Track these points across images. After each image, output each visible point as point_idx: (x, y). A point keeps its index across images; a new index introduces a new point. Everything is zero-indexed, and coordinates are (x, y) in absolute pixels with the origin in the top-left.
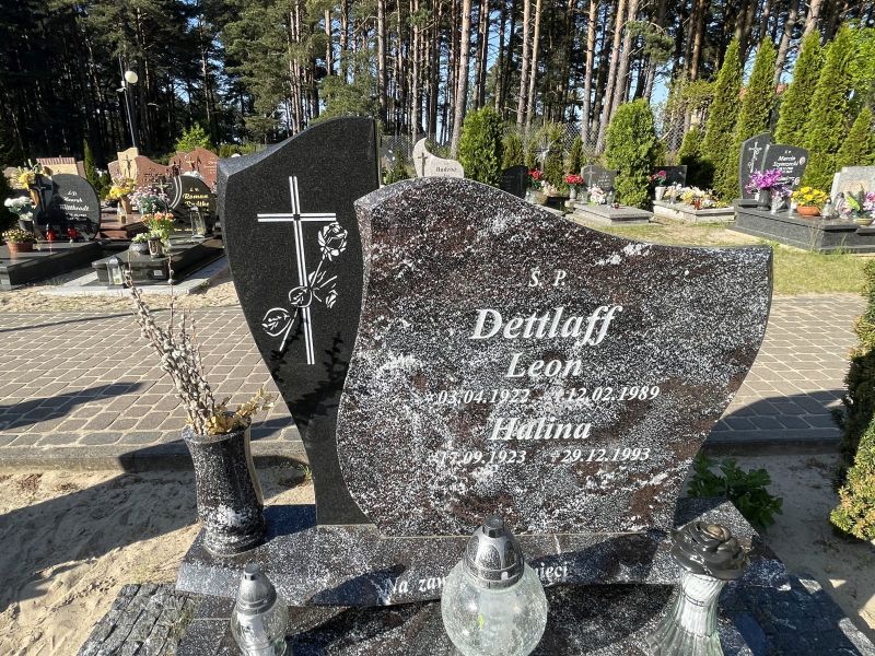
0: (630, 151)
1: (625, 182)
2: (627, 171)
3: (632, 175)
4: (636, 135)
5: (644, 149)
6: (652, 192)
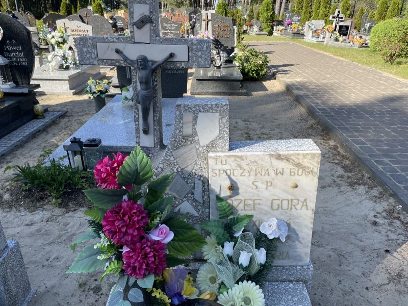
0: (266, 15)
1: (264, 25)
2: (265, 21)
3: (266, 22)
4: (267, 10)
5: (269, 14)
6: (272, 28)
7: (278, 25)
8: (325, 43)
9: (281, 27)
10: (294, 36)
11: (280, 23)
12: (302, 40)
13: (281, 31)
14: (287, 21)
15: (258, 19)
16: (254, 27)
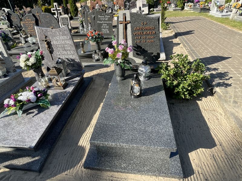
13: (190, 7)
16: (171, 5)
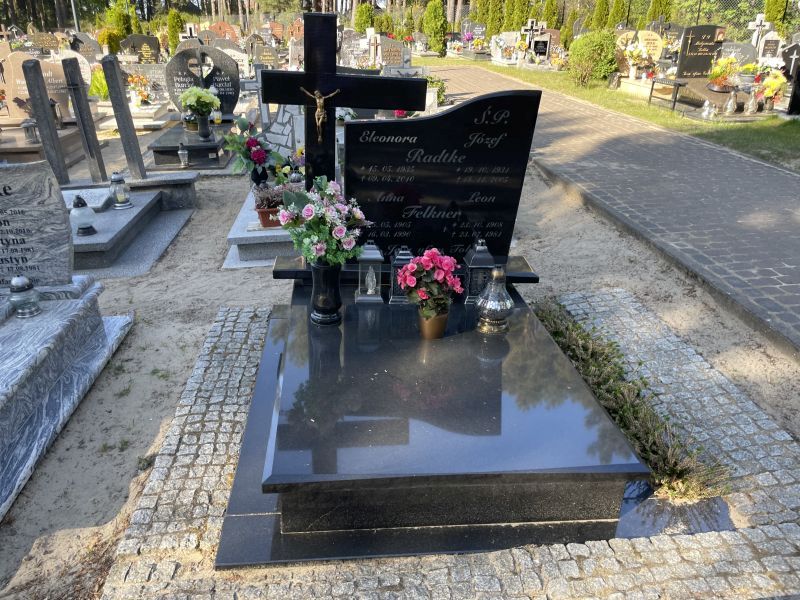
7: (453, 40)
8: (518, 66)
9: (457, 44)
10: (476, 57)
11: (456, 37)
12: (489, 63)
14: (465, 34)
15: (421, 31)
